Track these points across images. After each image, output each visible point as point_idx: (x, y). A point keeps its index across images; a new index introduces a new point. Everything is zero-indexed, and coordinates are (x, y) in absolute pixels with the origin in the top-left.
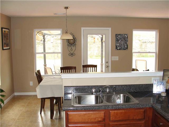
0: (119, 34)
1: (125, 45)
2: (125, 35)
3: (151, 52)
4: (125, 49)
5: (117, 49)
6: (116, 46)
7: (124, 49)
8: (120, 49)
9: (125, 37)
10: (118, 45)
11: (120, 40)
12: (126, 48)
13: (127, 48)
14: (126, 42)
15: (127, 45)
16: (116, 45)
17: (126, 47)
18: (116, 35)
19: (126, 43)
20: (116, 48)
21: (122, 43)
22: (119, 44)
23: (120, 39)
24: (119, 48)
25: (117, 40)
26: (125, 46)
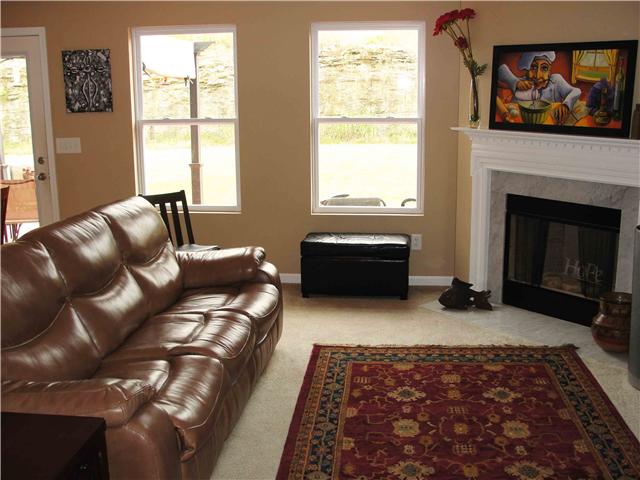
0: (75, 52)
1: (99, 92)
2: (99, 54)
3: (213, 117)
4: (102, 107)
5: (73, 111)
6: (67, 99)
7: (98, 110)
8: (81, 110)
9: (99, 62)
10: (73, 95)
11: (78, 74)
12: (106, 106)
13: (110, 104)
14: (103, 83)
15: (111, 94)
16: (67, 94)
17: (105, 99)
18: (64, 54)
19: (105, 86)
20: (69, 105)
21: (87, 84)
22: (76, 92)
23: (81, 69)
24: (78, 105)
25: (69, 76)
26: (100, 98)
